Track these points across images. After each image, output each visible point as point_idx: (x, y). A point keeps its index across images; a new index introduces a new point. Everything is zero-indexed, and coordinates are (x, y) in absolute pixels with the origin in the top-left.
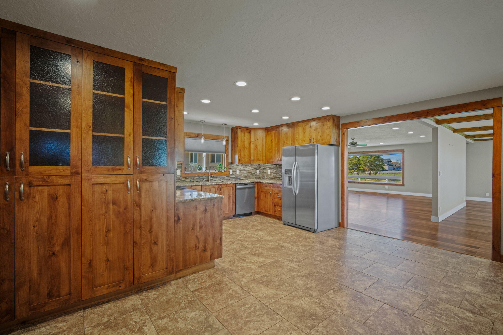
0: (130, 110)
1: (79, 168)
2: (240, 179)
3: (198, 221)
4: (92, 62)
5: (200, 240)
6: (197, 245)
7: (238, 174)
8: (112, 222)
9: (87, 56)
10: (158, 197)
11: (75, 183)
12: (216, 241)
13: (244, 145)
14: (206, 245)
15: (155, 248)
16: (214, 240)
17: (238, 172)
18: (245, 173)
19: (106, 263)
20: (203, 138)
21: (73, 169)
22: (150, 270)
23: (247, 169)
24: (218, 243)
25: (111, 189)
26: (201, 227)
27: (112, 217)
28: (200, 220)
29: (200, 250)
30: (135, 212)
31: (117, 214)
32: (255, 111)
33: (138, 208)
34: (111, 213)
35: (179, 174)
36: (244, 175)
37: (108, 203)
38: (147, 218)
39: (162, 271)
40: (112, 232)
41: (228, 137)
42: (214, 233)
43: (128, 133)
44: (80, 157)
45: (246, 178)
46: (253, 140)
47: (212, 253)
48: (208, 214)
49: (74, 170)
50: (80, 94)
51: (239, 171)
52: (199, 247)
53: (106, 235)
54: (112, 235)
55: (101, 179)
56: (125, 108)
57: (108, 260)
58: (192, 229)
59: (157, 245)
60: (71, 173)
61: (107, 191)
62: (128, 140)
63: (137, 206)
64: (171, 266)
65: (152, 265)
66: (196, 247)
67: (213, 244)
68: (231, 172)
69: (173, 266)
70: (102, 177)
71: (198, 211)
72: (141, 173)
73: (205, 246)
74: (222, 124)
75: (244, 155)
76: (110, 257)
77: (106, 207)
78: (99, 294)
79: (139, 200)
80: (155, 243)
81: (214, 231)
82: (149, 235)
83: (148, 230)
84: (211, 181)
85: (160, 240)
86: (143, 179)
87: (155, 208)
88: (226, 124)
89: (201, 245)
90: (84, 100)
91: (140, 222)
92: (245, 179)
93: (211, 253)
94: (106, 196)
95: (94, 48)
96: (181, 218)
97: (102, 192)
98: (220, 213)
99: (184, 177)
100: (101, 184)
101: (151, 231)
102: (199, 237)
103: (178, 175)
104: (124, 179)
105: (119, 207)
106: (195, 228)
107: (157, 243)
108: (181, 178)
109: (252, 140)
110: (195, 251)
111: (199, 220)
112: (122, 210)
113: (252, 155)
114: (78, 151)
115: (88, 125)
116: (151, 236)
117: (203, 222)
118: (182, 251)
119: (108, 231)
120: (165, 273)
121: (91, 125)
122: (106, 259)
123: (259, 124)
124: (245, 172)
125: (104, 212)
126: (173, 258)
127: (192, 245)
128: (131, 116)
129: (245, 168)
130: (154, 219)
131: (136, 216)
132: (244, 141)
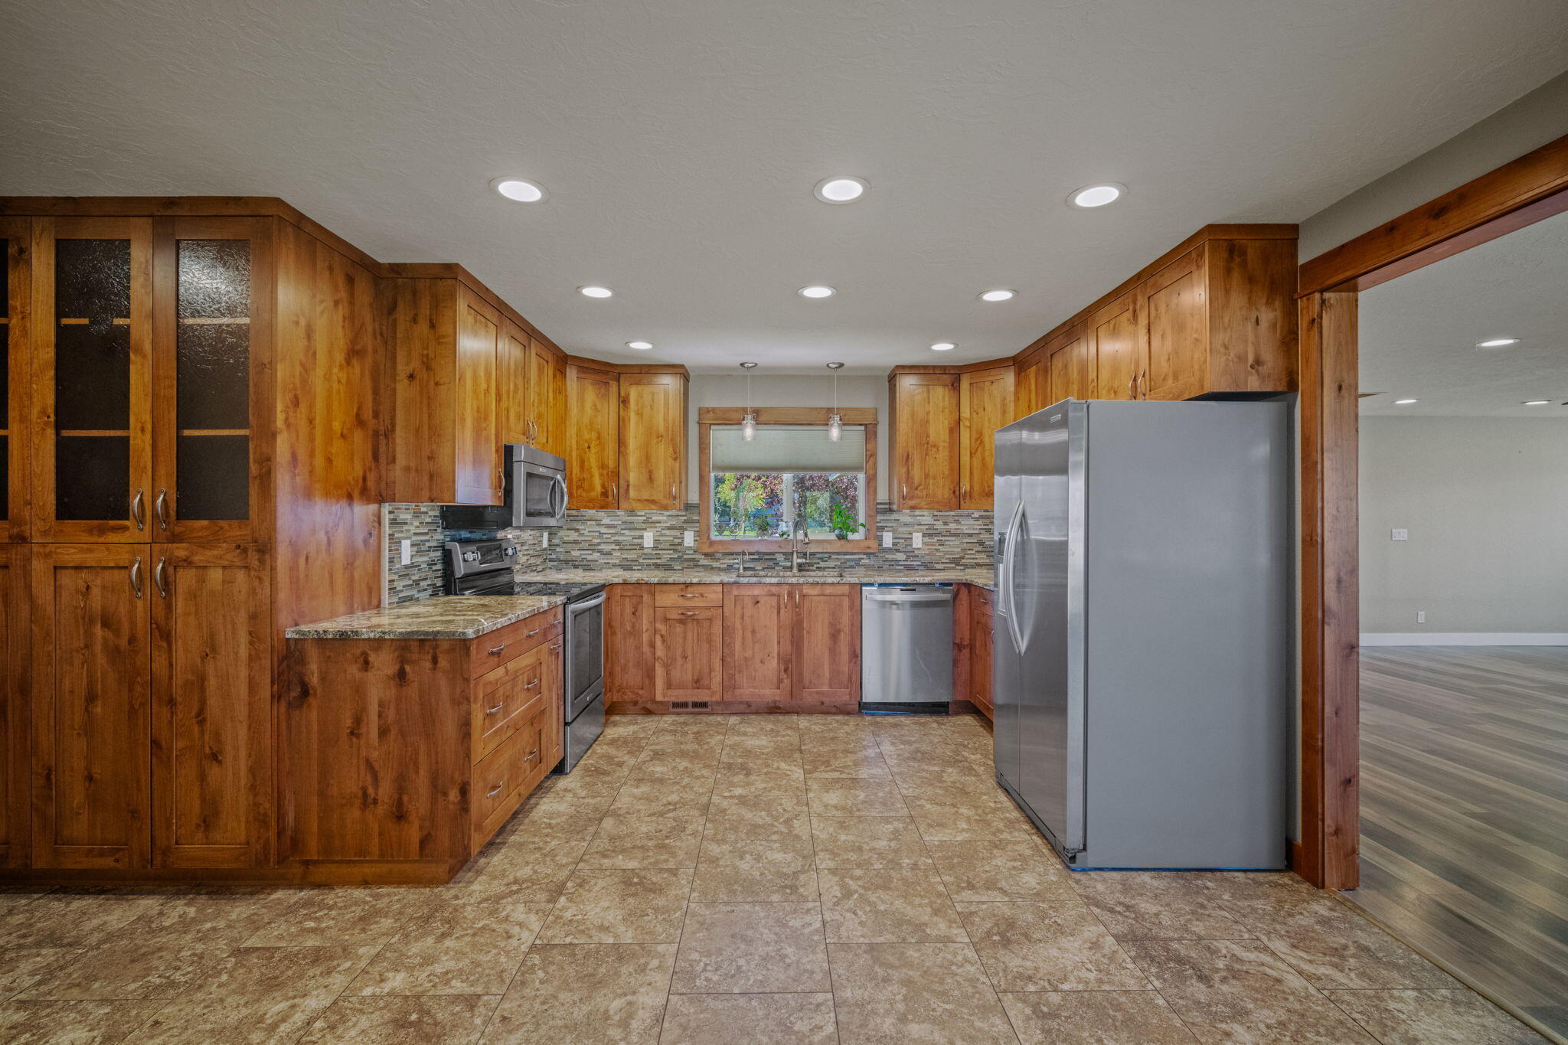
0: (144, 356)
1: (25, 524)
2: (928, 567)
3: (373, 709)
4: (53, 243)
5: (381, 774)
6: (371, 791)
7: (920, 546)
8: (99, 675)
9: (43, 231)
10: (224, 616)
11: (18, 562)
12: (445, 794)
13: (928, 436)
14: (405, 798)
15: (214, 772)
16: (437, 789)
17: (917, 540)
18: (956, 546)
19: (87, 785)
20: (749, 421)
21: (14, 527)
22: (200, 835)
23: (964, 528)
24: (454, 803)
25: (99, 582)
26: (383, 732)
27: (101, 660)
28: (379, 706)
29: (381, 810)
30: (157, 653)
31: (114, 653)
32: (817, 292)
33: (165, 644)
34: (98, 648)
35: (692, 545)
36: (946, 553)
37: (91, 622)
38: (190, 677)
39: (234, 849)
40: (100, 702)
41: (876, 410)
42: (437, 763)
43: (139, 425)
44: (28, 498)
45: (958, 564)
46: (968, 411)
47: (429, 834)
48: (412, 691)
49: (15, 530)
50: (26, 334)
51: (924, 535)
52: (375, 801)
53: (86, 710)
54: (99, 710)
55: (74, 554)
56: (131, 355)
57: (90, 778)
58: (352, 733)
59: (220, 762)
60: (10, 537)
61: (88, 587)
62: (140, 442)
63: (161, 636)
64: (261, 841)
65: (204, 822)
66: (367, 801)
67: (434, 801)
68: (888, 540)
69: (267, 840)
70: (74, 548)
71: (371, 676)
72: (175, 538)
73: (400, 803)
74: (828, 365)
75: (927, 476)
76: (96, 770)
77: (86, 632)
78: (69, 864)
79: (167, 618)
80: (215, 757)
81: (437, 754)
82: (196, 729)
83: (193, 714)
84: (800, 571)
85: (229, 748)
86: (178, 557)
87: (214, 649)
88: (841, 365)
89: (385, 791)
90: (36, 349)
91: (170, 685)
92: (954, 568)
93: (425, 832)
94: (86, 602)
95: (55, 205)
96: (311, 692)
97: (77, 591)
98: (458, 691)
99: (706, 555)
100: (76, 568)
101: (201, 718)
102: (376, 766)
103: (689, 548)
104: (127, 556)
105: (117, 633)
106: (363, 730)
107: (220, 758)
108: (696, 556)
109: (966, 412)
110: (361, 808)
111: (376, 706)
112: (123, 642)
113: (965, 473)
114: (23, 481)
115: (43, 412)
116: (202, 733)
117: (391, 714)
118: (315, 800)
119: (91, 698)
120: (242, 858)
121: (51, 411)
122: (86, 773)
123: (956, 345)
124: (954, 541)
125: (82, 645)
126: (265, 815)
127: (352, 787)
128: (146, 375)
129: (952, 526)
130: (212, 683)
131: (160, 665)
132: (928, 422)
